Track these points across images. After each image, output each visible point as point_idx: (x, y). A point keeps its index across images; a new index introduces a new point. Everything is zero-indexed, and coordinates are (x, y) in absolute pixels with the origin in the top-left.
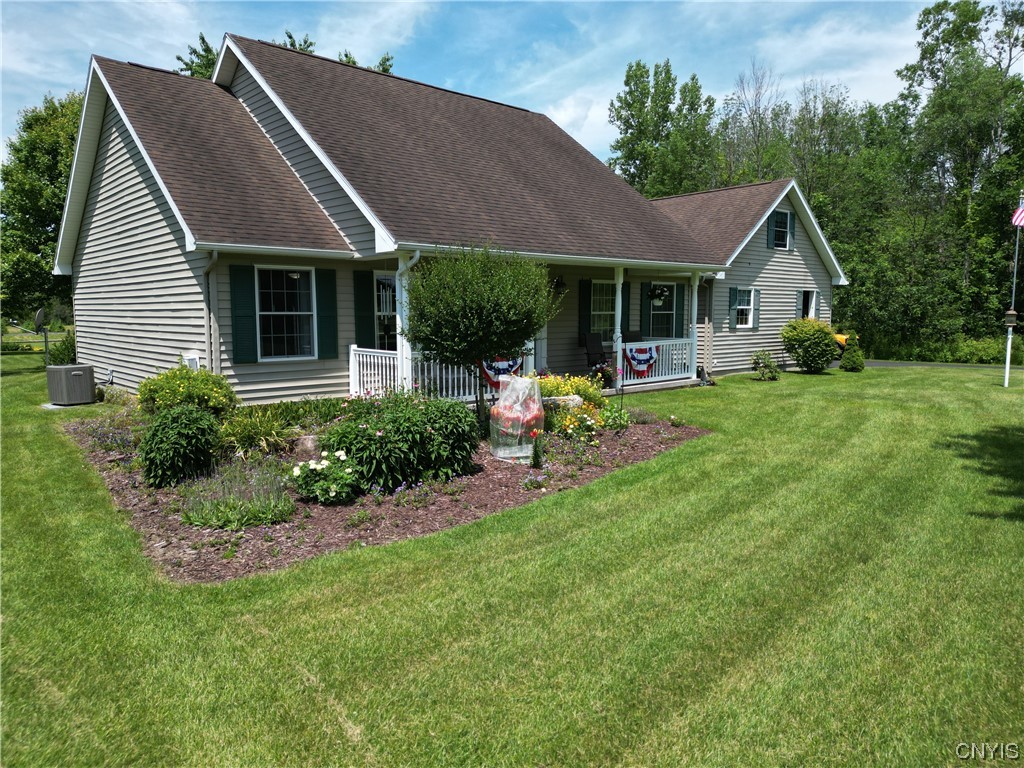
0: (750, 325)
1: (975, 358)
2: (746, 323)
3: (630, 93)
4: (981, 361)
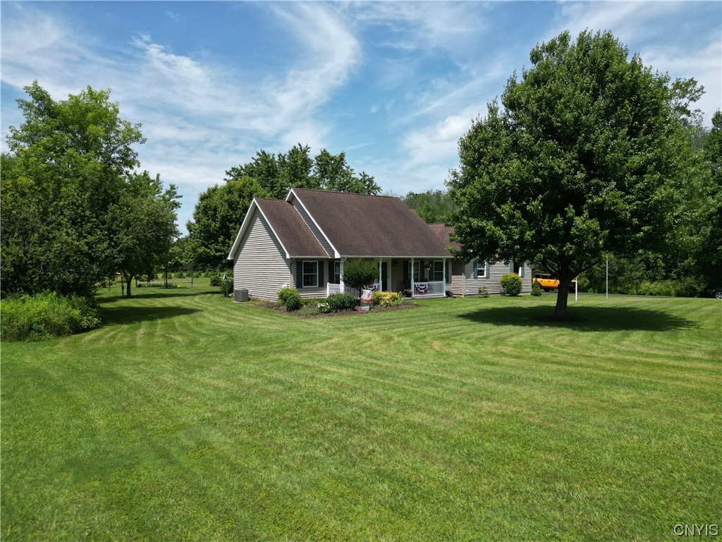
0: (485, 276)
1: (648, 292)
2: (483, 275)
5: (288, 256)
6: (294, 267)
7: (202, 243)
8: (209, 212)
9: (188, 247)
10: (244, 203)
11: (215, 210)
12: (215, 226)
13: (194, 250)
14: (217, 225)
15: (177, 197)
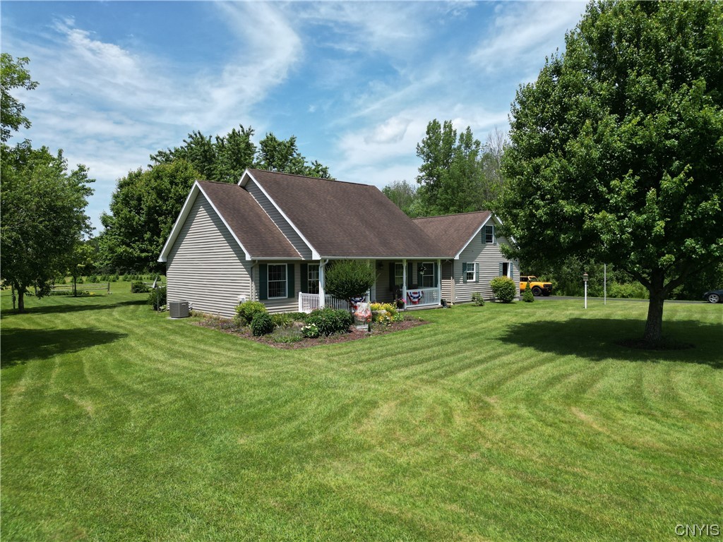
0: (474, 280)
1: (620, 294)
2: (472, 279)
3: (430, 138)
4: (623, 296)
5: (248, 258)
6: (256, 272)
7: (122, 240)
8: (131, 202)
9: (103, 246)
10: (177, 191)
11: (139, 199)
12: (139, 219)
13: (111, 250)
14: (142, 219)
15: (87, 182)
